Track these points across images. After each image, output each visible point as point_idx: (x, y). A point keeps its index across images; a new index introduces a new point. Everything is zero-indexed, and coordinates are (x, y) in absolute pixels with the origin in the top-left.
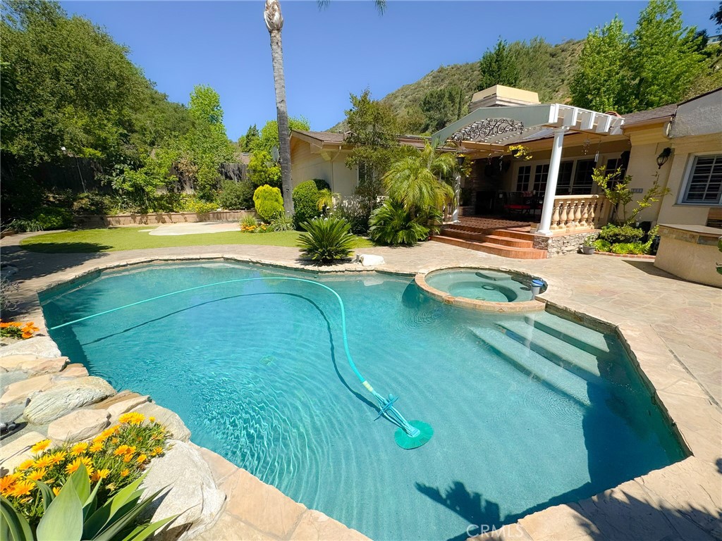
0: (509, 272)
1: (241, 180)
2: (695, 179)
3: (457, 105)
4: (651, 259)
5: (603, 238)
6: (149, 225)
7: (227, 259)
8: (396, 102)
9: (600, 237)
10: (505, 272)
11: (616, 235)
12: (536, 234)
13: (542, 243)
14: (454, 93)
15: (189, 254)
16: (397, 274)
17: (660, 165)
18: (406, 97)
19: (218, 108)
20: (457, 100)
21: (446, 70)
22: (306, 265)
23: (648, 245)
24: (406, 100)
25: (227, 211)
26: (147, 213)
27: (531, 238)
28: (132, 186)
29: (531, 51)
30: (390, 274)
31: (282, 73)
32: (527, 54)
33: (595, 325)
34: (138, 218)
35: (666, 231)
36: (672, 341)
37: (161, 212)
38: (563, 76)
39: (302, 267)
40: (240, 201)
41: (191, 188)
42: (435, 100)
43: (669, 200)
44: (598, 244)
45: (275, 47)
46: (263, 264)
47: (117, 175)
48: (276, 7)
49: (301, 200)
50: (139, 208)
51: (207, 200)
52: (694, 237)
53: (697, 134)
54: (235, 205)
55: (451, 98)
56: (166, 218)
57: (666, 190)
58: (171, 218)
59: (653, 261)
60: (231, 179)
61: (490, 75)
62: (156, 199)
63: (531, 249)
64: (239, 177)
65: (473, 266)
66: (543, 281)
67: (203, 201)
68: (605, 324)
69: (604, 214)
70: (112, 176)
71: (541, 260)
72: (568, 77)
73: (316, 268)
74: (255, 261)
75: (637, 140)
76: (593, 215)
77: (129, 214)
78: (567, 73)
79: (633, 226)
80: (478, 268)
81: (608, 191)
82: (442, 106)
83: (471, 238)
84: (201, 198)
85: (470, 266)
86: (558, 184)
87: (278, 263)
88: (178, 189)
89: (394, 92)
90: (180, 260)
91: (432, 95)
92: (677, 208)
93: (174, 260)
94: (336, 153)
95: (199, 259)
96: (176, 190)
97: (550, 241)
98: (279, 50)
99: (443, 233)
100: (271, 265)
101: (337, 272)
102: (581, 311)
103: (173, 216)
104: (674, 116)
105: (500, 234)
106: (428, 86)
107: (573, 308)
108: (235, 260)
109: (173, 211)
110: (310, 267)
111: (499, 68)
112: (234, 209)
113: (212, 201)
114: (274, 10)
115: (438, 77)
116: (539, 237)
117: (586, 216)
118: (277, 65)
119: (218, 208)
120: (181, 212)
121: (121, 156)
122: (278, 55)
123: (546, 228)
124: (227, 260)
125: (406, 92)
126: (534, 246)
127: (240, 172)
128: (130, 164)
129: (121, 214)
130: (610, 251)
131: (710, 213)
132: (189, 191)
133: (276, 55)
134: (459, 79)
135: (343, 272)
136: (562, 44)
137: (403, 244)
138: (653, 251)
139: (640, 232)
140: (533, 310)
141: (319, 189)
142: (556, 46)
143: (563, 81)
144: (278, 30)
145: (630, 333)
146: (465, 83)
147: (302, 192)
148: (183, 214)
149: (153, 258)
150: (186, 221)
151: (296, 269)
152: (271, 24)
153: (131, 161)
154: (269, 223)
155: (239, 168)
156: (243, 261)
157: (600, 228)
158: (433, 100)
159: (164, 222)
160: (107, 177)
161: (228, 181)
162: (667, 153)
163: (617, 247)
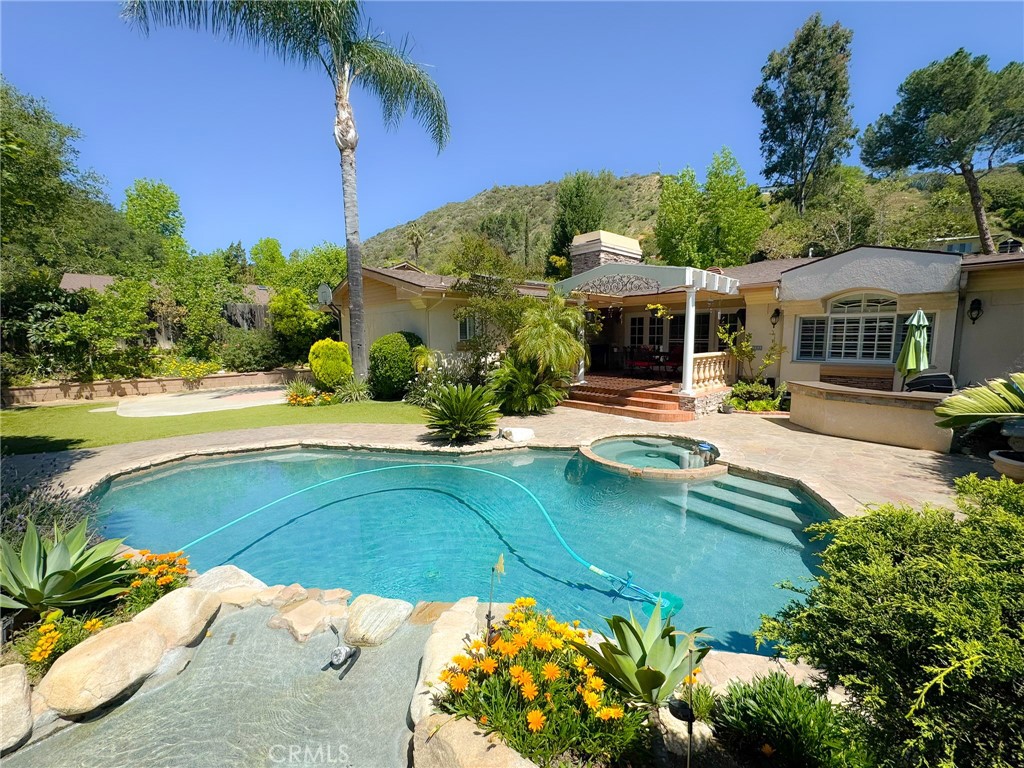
0: (669, 438)
1: (254, 327)
2: (804, 338)
3: (523, 234)
4: (785, 415)
5: (737, 396)
6: (96, 400)
7: (308, 446)
8: (441, 222)
9: (734, 395)
10: (665, 438)
11: (749, 393)
12: (680, 394)
13: (688, 404)
14: (516, 219)
15: (242, 442)
16: (556, 449)
17: (774, 324)
18: (454, 218)
19: (176, 214)
20: (522, 228)
21: (503, 190)
22: (440, 446)
23: (777, 401)
24: (454, 221)
25: (235, 373)
26: (92, 380)
27: (676, 399)
28: (70, 338)
29: (600, 182)
30: (547, 449)
31: (356, 198)
32: (597, 185)
33: (779, 481)
34: (75, 390)
35: (795, 388)
36: (845, 487)
37: (117, 378)
38: (632, 211)
39: (436, 448)
40: (257, 358)
41: (169, 339)
42: (496, 227)
43: (787, 357)
44: (734, 401)
45: (347, 167)
46: (371, 450)
47: (37, 320)
48: (350, 123)
49: (386, 359)
50: (74, 373)
51: (200, 358)
52: (821, 393)
53: (802, 299)
54: (249, 364)
55: (515, 225)
56: (128, 388)
57: (783, 349)
58: (136, 387)
59: (788, 417)
60: (238, 325)
61: (572, 210)
62: (107, 358)
63: (677, 411)
64: (251, 322)
65: (631, 433)
66: (709, 444)
67: (193, 359)
68: (787, 479)
69: (732, 373)
70: (25, 319)
71: (690, 422)
72: (638, 213)
73: (456, 449)
74: (358, 446)
75: (751, 300)
76: (723, 372)
77: (57, 384)
78: (636, 208)
79: (761, 382)
80: (636, 436)
81: (734, 349)
82: (504, 234)
83: (608, 402)
84: (189, 355)
85: (627, 434)
86: (696, 337)
87: (398, 446)
88: (145, 342)
89: (436, 209)
90: (233, 452)
91: (491, 220)
92: (794, 365)
93: (223, 453)
94: (436, 301)
95: (263, 449)
96: (141, 343)
97: (696, 402)
98: (353, 172)
99: (572, 397)
100: (384, 450)
101: (482, 452)
102: (764, 470)
103: (140, 385)
104: (779, 281)
105: (640, 396)
106: (481, 207)
107: (756, 468)
108: (323, 447)
109: (142, 377)
110: (447, 449)
111: (581, 203)
112: (247, 371)
113: (208, 359)
114: (350, 127)
115: (494, 197)
116: (684, 398)
117: (718, 373)
118: (349, 190)
119: (219, 370)
120: (156, 378)
121: (47, 290)
122: (351, 178)
123: (689, 388)
124: (306, 447)
125: (454, 212)
126: (680, 407)
127: (253, 315)
128: (65, 303)
129: (39, 384)
130: (746, 409)
131: (821, 370)
132: (164, 344)
133: (349, 178)
134: (518, 203)
135: (490, 451)
136: (627, 176)
137: (536, 412)
138: (785, 406)
139: (768, 389)
140: (719, 473)
141: (412, 346)
142: (621, 178)
143: (633, 216)
144: (353, 149)
145: (813, 484)
146: (527, 208)
147: (387, 348)
148: (159, 381)
149: (188, 452)
150: (164, 391)
151: (426, 453)
152: (344, 142)
153: (66, 297)
154: (333, 391)
155: (251, 310)
156: (336, 448)
157: (731, 386)
158: (491, 226)
159: (123, 394)
160: (18, 323)
161: (233, 328)
162: (777, 313)
163: (751, 404)
